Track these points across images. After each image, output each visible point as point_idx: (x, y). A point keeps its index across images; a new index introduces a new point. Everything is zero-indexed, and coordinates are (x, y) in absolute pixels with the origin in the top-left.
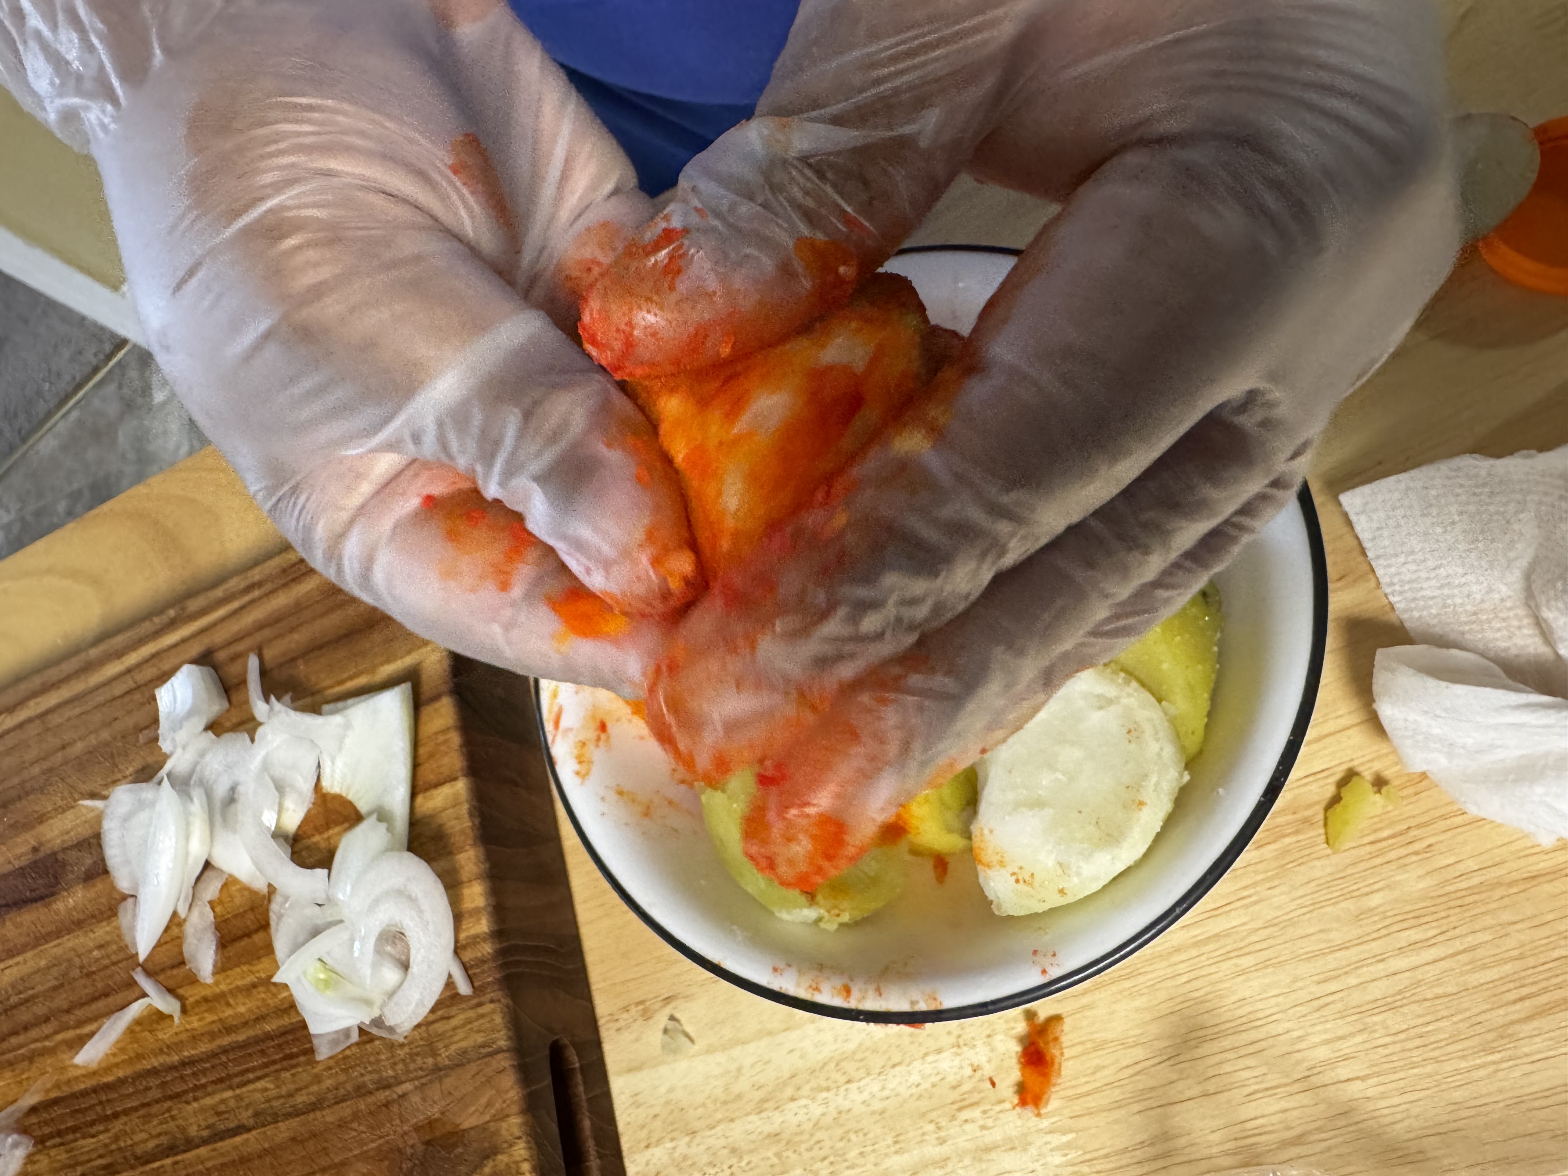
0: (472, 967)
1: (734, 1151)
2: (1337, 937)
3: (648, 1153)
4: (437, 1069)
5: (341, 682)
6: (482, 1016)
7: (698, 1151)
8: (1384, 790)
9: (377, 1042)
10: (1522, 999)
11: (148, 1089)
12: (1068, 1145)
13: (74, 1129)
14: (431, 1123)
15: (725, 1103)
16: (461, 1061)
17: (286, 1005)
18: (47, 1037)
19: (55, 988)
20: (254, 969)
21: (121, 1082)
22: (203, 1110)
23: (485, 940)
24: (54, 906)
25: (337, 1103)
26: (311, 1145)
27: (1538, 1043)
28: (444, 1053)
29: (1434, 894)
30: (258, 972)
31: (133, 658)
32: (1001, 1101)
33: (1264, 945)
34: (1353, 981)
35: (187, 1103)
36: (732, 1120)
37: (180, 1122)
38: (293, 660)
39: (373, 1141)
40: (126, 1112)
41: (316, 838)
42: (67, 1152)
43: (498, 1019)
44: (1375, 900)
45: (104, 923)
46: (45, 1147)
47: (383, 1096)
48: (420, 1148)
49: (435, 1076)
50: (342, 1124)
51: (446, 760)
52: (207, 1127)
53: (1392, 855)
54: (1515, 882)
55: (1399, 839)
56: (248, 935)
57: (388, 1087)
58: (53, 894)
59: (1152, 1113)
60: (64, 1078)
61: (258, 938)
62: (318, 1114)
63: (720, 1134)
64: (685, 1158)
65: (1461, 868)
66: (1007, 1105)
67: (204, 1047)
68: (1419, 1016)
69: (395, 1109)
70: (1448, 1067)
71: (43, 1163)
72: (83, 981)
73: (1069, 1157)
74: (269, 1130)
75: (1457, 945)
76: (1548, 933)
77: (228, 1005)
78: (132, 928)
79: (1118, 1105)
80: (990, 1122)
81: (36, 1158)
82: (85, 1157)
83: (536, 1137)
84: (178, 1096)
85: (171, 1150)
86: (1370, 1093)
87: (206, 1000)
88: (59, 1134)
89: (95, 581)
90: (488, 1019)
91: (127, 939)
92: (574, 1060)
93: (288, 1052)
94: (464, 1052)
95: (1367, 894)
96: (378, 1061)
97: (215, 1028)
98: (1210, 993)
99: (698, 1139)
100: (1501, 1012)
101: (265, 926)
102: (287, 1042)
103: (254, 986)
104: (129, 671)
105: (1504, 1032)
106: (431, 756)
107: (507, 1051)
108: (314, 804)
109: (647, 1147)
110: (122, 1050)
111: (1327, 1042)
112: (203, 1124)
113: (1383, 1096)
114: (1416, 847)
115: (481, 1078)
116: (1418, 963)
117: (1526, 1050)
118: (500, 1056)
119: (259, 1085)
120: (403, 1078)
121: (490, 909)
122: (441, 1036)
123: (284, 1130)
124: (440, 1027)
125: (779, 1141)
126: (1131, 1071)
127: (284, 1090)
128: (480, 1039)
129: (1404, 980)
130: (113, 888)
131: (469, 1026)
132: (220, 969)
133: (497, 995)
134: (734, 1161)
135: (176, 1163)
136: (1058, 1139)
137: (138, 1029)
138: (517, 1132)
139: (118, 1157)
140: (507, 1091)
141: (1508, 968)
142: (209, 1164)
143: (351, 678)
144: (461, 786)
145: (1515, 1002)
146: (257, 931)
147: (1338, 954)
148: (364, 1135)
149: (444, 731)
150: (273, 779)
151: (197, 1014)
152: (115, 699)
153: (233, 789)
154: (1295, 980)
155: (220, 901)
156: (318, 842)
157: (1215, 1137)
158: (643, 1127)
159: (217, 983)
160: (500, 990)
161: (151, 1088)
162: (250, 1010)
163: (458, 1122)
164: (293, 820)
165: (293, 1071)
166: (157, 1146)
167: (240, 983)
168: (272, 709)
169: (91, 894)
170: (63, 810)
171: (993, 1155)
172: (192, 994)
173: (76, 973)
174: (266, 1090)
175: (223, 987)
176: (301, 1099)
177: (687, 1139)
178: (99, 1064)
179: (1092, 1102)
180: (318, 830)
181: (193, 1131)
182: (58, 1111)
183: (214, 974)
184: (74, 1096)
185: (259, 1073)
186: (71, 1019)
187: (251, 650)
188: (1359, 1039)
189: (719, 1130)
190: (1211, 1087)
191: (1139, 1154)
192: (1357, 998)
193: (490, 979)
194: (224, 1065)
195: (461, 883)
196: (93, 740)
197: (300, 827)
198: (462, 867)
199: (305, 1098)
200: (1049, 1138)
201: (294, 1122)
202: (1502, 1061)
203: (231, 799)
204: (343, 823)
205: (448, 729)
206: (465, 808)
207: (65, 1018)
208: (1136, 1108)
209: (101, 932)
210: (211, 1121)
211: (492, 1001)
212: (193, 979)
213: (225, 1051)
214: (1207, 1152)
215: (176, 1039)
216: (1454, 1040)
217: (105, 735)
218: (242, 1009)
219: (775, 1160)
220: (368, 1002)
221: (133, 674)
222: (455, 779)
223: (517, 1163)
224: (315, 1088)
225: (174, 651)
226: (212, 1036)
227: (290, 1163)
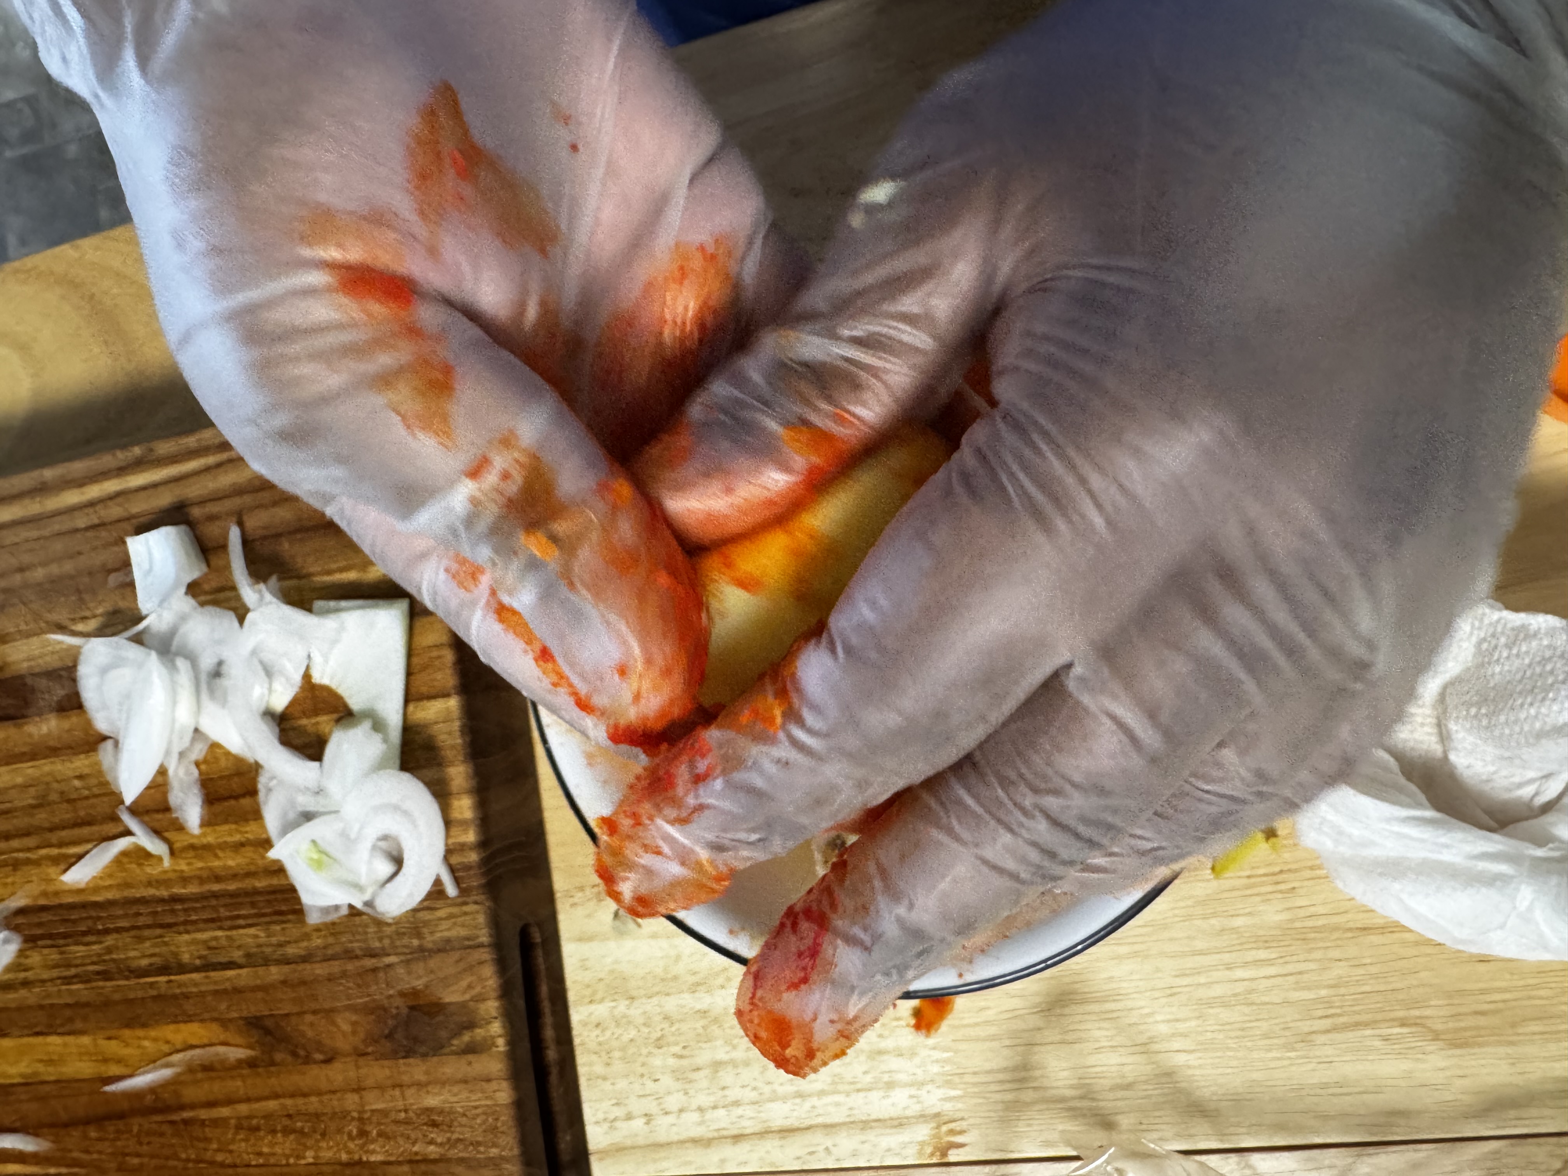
0: (458, 870)
1: (666, 1018)
2: (1199, 945)
3: (593, 1007)
4: (421, 949)
5: (329, 573)
6: (466, 914)
7: (636, 1012)
8: (1273, 840)
9: (364, 917)
10: (1326, 1017)
11: (138, 914)
12: (946, 1061)
13: (65, 936)
14: (415, 993)
15: (663, 980)
16: (444, 948)
17: (276, 868)
18: (29, 850)
19: (33, 807)
20: (243, 829)
21: (111, 903)
22: (194, 942)
23: (471, 849)
24: (26, 728)
25: (325, 960)
26: (302, 991)
27: (1329, 1051)
28: (429, 938)
29: (1286, 927)
30: (246, 832)
31: (94, 491)
32: (898, 1019)
33: (1139, 939)
34: (1202, 980)
35: (180, 933)
36: (668, 994)
37: (173, 948)
38: (278, 536)
39: (361, 997)
40: (118, 930)
41: (304, 722)
42: (62, 953)
43: (481, 919)
44: (1239, 922)
45: (82, 756)
46: (37, 947)
47: (369, 963)
48: (405, 1011)
49: (421, 954)
50: (330, 979)
51: (439, 676)
52: (199, 958)
53: (1263, 889)
54: (1350, 930)
55: (1270, 878)
56: (236, 797)
57: (373, 956)
58: (24, 717)
59: (1019, 1049)
60: (51, 888)
61: (245, 802)
62: (308, 966)
63: (656, 1002)
64: (625, 1016)
65: (1312, 910)
66: (903, 1023)
67: (193, 889)
68: (1246, 1015)
69: (381, 975)
70: (1255, 1055)
71: (35, 958)
72: (65, 805)
73: (946, 1069)
74: (261, 970)
75: (1290, 968)
76: (1363, 972)
77: (216, 856)
78: (114, 768)
79: (993, 1038)
80: (886, 1033)
81: (28, 953)
82: (79, 962)
83: (508, 1015)
84: (169, 926)
85: (164, 970)
86: (1190, 1063)
87: (192, 847)
88: (51, 936)
89: (23, 348)
90: (471, 916)
91: (109, 778)
92: (537, 938)
93: (277, 908)
94: (448, 941)
95: (1232, 916)
96: (366, 933)
97: (205, 874)
98: (1086, 968)
99: (636, 1003)
100: (1308, 1023)
101: (253, 792)
102: (276, 900)
103: (242, 845)
104: (91, 504)
105: (1306, 1038)
106: (425, 668)
107: (489, 946)
108: (301, 688)
109: (591, 1002)
110: (110, 876)
111: (1168, 1021)
112: (196, 954)
113: (1200, 1067)
114: (1282, 887)
115: (462, 965)
116: (1256, 976)
117: (1318, 1053)
118: (482, 950)
119: (252, 931)
120: (391, 951)
121: (478, 822)
122: (426, 923)
123: (275, 973)
124: (425, 916)
125: (705, 1018)
126: (1010, 1015)
127: (274, 940)
128: (463, 932)
129: (1240, 988)
130: (89, 723)
131: (453, 920)
132: (206, 823)
133: (481, 898)
134: (665, 1025)
135: (170, 981)
136: (937, 1055)
137: (125, 860)
138: (494, 1013)
139: (112, 966)
140: (486, 979)
141: (1323, 992)
142: (203, 988)
143: (341, 570)
144: (453, 703)
145: (1321, 1018)
146: (244, 795)
147: (1197, 958)
148: (351, 991)
149: (437, 646)
150: (261, 662)
151: (186, 858)
152: (76, 530)
153: (220, 663)
154: (1158, 970)
155: (205, 761)
156: (305, 726)
157: (1065, 1074)
158: (588, 986)
159: (204, 835)
160: (483, 894)
161: (141, 914)
162: (238, 865)
163: (442, 996)
164: (280, 701)
165: (284, 926)
166: (151, 965)
167: (229, 839)
168: (262, 598)
169: (66, 724)
170: (28, 635)
171: (885, 1057)
172: (180, 841)
173: (54, 797)
174: (256, 936)
175: (210, 839)
176: (291, 950)
177: (627, 1002)
178: (87, 883)
179: (972, 1032)
180: (305, 714)
181: (186, 958)
182: (46, 917)
183: (203, 825)
184: (61, 906)
185: (250, 921)
186: (54, 837)
187: (229, 514)
188: (1193, 1023)
189: (655, 1000)
190: (1070, 1037)
191: (1001, 1076)
192: (1202, 993)
193: (475, 884)
194: (215, 908)
195: (450, 794)
196: (55, 569)
197: (287, 708)
198: (452, 779)
199: (296, 951)
200: (932, 1052)
201: (286, 969)
202: (1298, 1057)
203: (217, 673)
204: (332, 713)
205: (442, 645)
206: (457, 725)
207: (48, 835)
208: (1007, 1042)
209: (80, 763)
210: (205, 953)
211: (476, 903)
212: (179, 827)
213: (215, 895)
214: (1055, 1084)
215: (165, 877)
216: (1266, 1036)
217: (68, 567)
218: (231, 863)
219: (701, 1031)
220: (358, 887)
221: (98, 508)
222: (446, 695)
223: (493, 1038)
224: (305, 944)
225: (143, 494)
226: (201, 880)
227: (281, 1000)
